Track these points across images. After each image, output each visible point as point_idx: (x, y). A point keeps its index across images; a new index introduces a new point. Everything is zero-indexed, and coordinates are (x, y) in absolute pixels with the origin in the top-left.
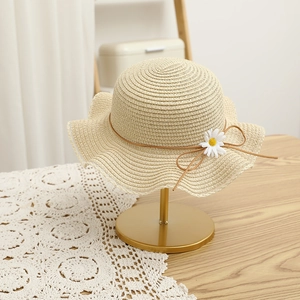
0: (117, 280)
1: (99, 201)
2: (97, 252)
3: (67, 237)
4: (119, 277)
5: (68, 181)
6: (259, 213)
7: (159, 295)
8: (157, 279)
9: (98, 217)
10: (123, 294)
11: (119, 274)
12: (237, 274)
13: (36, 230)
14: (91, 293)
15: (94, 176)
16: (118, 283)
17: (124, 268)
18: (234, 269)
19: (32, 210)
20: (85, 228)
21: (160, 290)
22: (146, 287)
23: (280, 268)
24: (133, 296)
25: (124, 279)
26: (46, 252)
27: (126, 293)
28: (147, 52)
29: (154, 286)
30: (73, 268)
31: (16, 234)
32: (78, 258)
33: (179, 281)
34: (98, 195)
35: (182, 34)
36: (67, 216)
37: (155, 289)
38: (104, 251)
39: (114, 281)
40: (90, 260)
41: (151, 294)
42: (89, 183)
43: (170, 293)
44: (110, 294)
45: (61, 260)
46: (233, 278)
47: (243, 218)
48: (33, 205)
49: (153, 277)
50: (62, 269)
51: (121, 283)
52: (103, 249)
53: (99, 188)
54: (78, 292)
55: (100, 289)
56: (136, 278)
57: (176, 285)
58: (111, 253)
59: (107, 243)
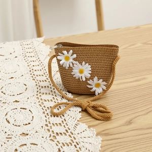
0: (47, 125)
1: (35, 68)
2: (33, 104)
3: (12, 94)
4: (47, 123)
5: (13, 54)
6: (144, 78)
7: (75, 137)
8: (74, 125)
9: (34, 80)
10: (50, 136)
11: (48, 120)
12: (130, 123)
14: (28, 135)
15: (31, 50)
16: (46, 128)
18: (128, 119)
20: (25, 87)
21: (76, 132)
22: (67, 131)
24: (57, 137)
25: (51, 125)
27: (52, 135)
29: (72, 130)
30: (15, 116)
32: (19, 109)
33: (89, 127)
36: (12, 78)
37: (73, 132)
38: (38, 104)
39: (44, 126)
40: (28, 110)
41: (70, 136)
42: (28, 55)
43: (83, 135)
44: (41, 136)
46: (127, 125)
49: (71, 123)
50: (8, 117)
51: (49, 128)
52: (37, 103)
54: (19, 134)
55: (34, 132)
56: (60, 124)
57: (87, 129)
58: (43, 106)
59: (40, 98)
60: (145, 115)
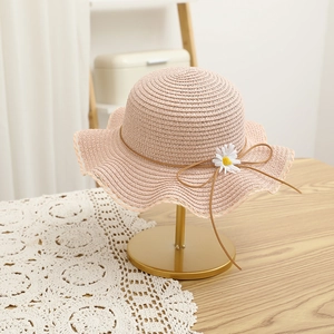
1: (117, 238)
2: (115, 300)
3: (80, 283)
4: (140, 332)
5: (79, 214)
6: (288, 249)
9: (116, 258)
11: (140, 328)
12: (269, 322)
13: (45, 273)
15: (109, 208)
17: (146, 320)
19: (40, 248)
20: (102, 271)
23: (318, 313)
26: (56, 300)
28: (149, 65)
30: (86, 320)
31: (22, 277)
32: (93, 309)
34: (115, 231)
35: (187, 44)
36: (80, 255)
38: (123, 299)
40: (107, 310)
42: (104, 216)
45: (73, 310)
46: (266, 326)
47: (271, 255)
48: (40, 242)
49: (179, 332)
50: (74, 320)
52: (122, 297)
53: (115, 223)
56: (161, 333)
58: (131, 302)
59: (126, 289)
60: (293, 308)
